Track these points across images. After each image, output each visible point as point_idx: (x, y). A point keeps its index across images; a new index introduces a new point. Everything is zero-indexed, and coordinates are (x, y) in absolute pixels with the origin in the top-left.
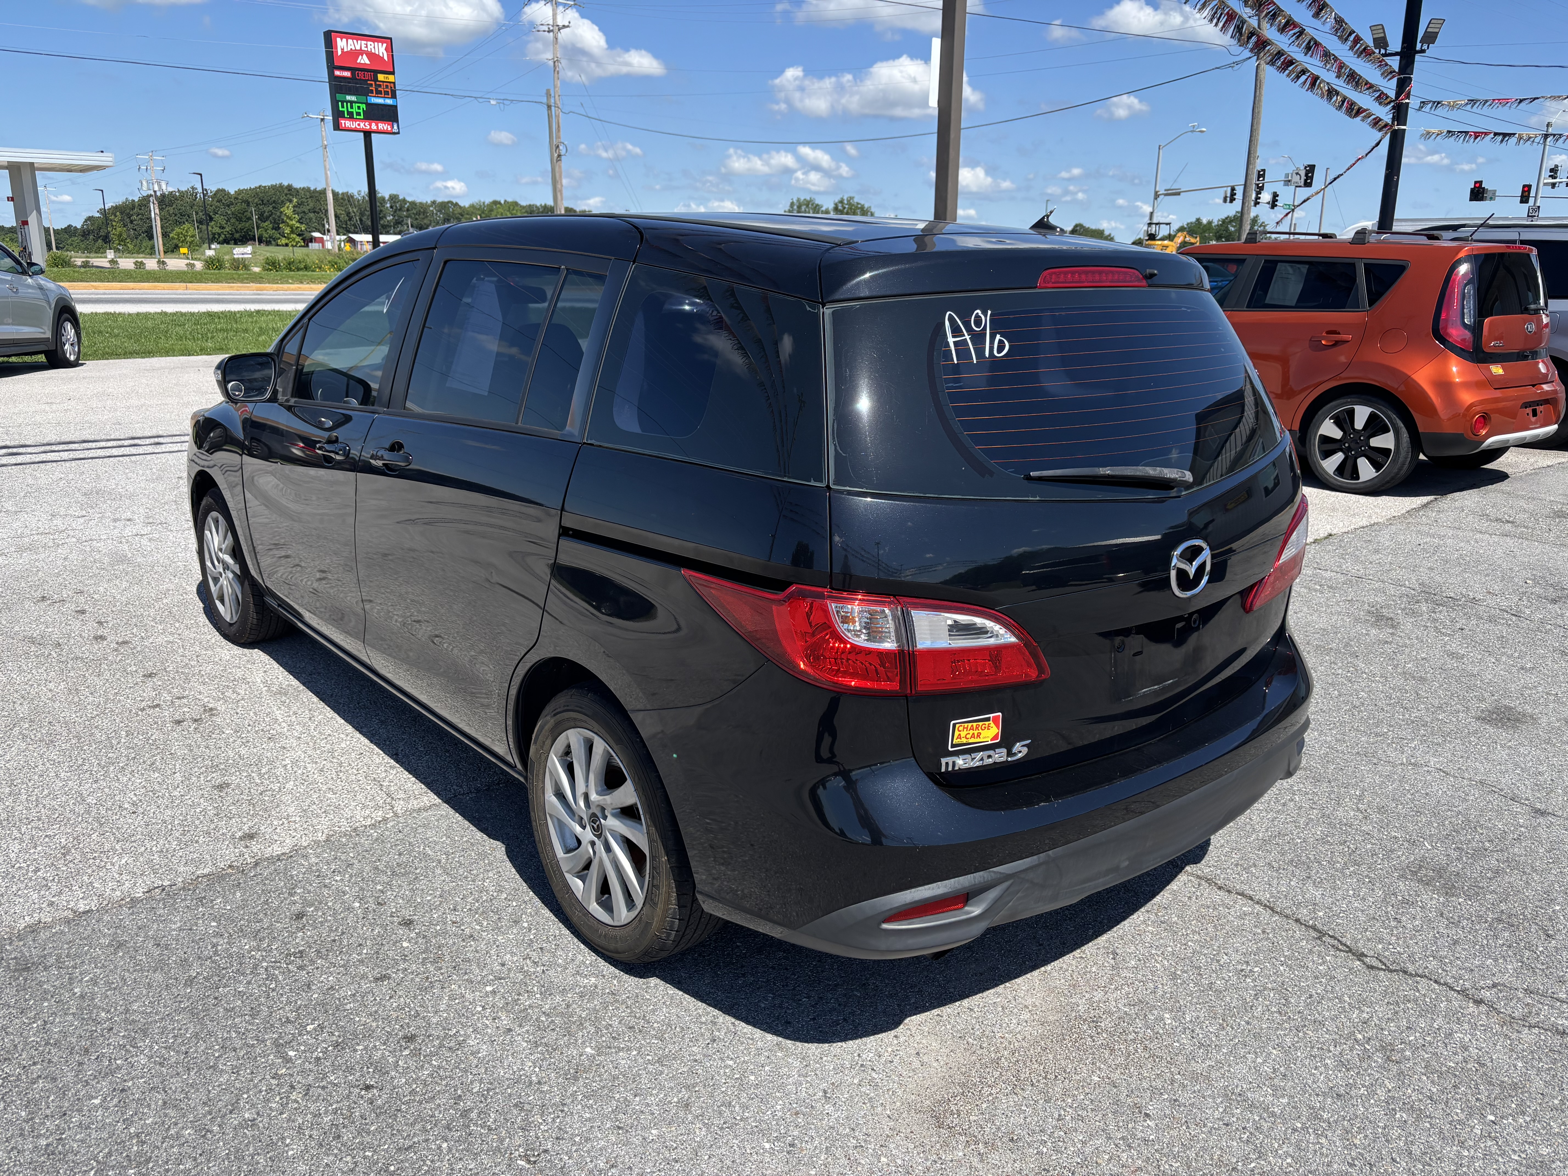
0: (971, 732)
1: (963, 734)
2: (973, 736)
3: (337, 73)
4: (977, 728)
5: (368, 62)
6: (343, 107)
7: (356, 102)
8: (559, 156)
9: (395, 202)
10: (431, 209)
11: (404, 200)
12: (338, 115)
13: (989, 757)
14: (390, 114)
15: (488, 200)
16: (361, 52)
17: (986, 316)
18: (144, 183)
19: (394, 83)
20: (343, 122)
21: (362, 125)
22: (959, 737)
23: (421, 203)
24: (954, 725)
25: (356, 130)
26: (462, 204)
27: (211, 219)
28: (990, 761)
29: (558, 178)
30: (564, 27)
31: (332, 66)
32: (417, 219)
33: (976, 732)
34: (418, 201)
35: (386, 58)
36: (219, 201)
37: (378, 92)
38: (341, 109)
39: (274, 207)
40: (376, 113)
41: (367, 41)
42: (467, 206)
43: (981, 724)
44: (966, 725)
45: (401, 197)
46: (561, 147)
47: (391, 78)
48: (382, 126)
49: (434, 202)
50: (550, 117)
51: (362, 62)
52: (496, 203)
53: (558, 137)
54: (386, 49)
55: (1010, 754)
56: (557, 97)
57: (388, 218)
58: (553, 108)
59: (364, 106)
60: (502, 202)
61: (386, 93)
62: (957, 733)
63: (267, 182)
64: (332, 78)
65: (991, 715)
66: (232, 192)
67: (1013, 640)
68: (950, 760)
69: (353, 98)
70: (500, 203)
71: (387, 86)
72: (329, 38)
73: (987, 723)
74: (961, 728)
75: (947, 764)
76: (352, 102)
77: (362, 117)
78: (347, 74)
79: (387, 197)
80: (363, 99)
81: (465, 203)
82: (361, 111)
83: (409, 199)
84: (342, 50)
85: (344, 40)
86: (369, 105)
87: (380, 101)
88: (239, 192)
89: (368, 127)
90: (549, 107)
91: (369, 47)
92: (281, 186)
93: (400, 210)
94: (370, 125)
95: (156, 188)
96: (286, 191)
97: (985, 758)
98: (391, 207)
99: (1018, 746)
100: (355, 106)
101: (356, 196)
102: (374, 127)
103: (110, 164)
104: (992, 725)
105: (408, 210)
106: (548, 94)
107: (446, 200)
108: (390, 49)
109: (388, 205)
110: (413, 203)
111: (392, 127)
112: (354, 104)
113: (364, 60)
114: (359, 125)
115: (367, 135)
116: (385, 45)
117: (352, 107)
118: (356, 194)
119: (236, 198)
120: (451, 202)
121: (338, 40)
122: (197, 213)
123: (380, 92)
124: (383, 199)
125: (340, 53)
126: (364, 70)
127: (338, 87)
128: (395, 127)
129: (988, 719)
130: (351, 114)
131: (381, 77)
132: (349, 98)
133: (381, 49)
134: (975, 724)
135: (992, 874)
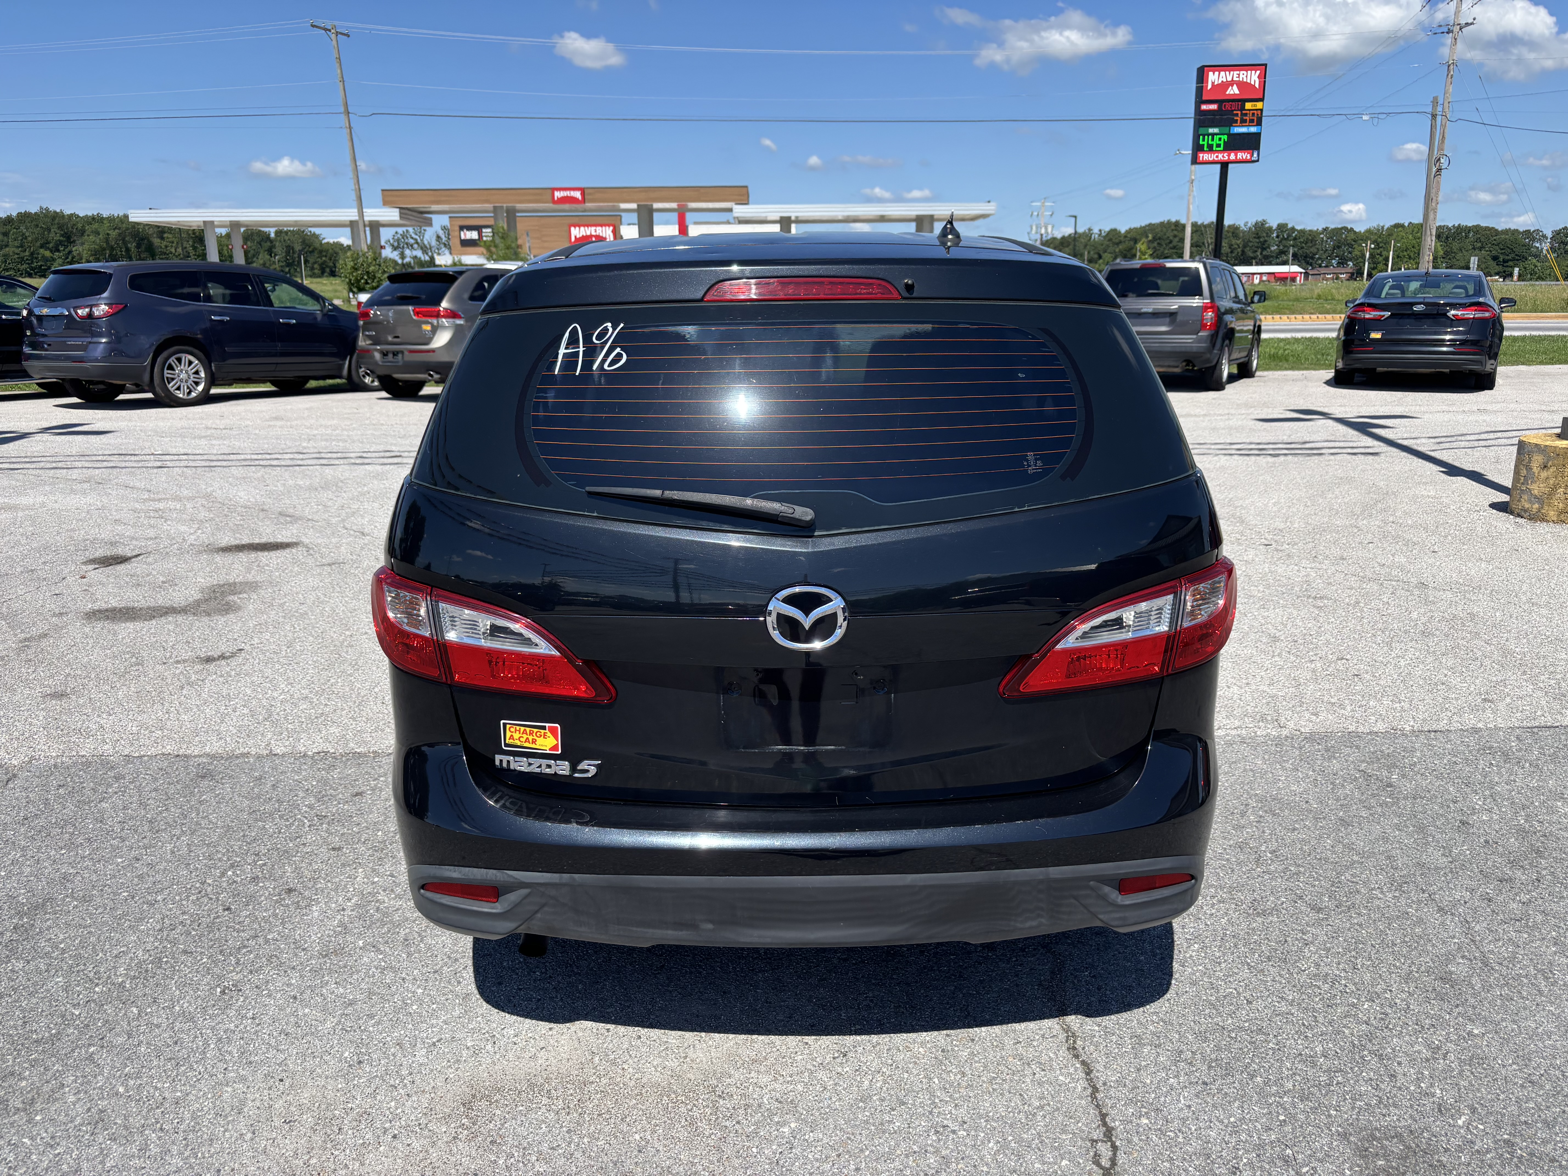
0: (525, 736)
1: (516, 736)
2: (527, 740)
3: (1204, 107)
4: (531, 734)
5: (1237, 92)
6: (1204, 140)
7: (1217, 134)
8: (1439, 170)
9: (1282, 231)
10: (1322, 236)
11: (1293, 229)
12: (1198, 148)
13: (549, 766)
14: (1252, 143)
15: (1388, 224)
16: (1231, 83)
17: (614, 330)
18: (1034, 228)
19: (1261, 110)
20: (1201, 155)
21: (1220, 156)
22: (512, 737)
23: (1310, 231)
24: (505, 725)
25: (1213, 162)
26: (1357, 230)
27: (1100, 257)
28: (548, 771)
29: (1432, 195)
30: (1467, 24)
31: (1200, 100)
32: (1302, 248)
33: (531, 738)
34: (1308, 228)
35: (1257, 86)
36: (1110, 240)
37: (1243, 121)
38: (1201, 142)
39: (1159, 244)
40: (1236, 143)
41: (1240, 70)
42: (1363, 231)
43: (535, 730)
44: (518, 728)
45: (1290, 226)
46: (1442, 161)
47: (1259, 105)
48: (1241, 155)
49: (1325, 229)
50: (1433, 128)
51: (1232, 92)
52: (1397, 226)
53: (1441, 148)
54: (1258, 77)
55: (574, 769)
56: (1446, 104)
57: (1272, 249)
58: (1439, 118)
59: (1225, 137)
60: (1406, 225)
61: (1252, 121)
62: (508, 734)
63: (1156, 220)
64: (1199, 112)
65: (547, 725)
66: (1123, 231)
67: (555, 652)
68: (505, 758)
69: (1216, 130)
70: (1402, 226)
71: (1253, 114)
72: (1202, 74)
73: (543, 731)
74: (512, 730)
75: (501, 761)
76: (1213, 135)
77: (1222, 148)
78: (1214, 107)
79: (1275, 226)
80: (1226, 130)
81: (1360, 228)
82: (1222, 143)
83: (1298, 228)
84: (1213, 83)
85: (1217, 73)
86: (1230, 135)
87: (1243, 130)
88: (1130, 231)
89: (1227, 158)
90: (1434, 116)
91: (1241, 76)
92: (1169, 222)
93: (1287, 239)
94: (1229, 156)
95: (1043, 231)
96: (1173, 227)
97: (543, 767)
98: (1278, 237)
99: (583, 765)
100: (1216, 138)
101: (1243, 227)
102: (1232, 157)
103: (992, 212)
104: (549, 734)
105: (1295, 239)
106: (1435, 102)
107: (1340, 226)
108: (1263, 77)
109: (1275, 235)
110: (1302, 232)
111: (1252, 156)
112: (1217, 136)
113: (1234, 90)
114: (1217, 157)
115: (1224, 166)
116: (1258, 72)
117: (1213, 140)
118: (1242, 225)
119: (1125, 237)
120: (1345, 228)
121: (1211, 73)
122: (1089, 253)
123: (1245, 121)
124: (1270, 229)
125: (1210, 86)
126: (1234, 100)
127: (1203, 120)
128: (1255, 155)
129: (544, 728)
130: (1210, 147)
131: (1248, 106)
132: (1211, 130)
133: (1253, 78)
134: (528, 729)
135: (506, 876)
